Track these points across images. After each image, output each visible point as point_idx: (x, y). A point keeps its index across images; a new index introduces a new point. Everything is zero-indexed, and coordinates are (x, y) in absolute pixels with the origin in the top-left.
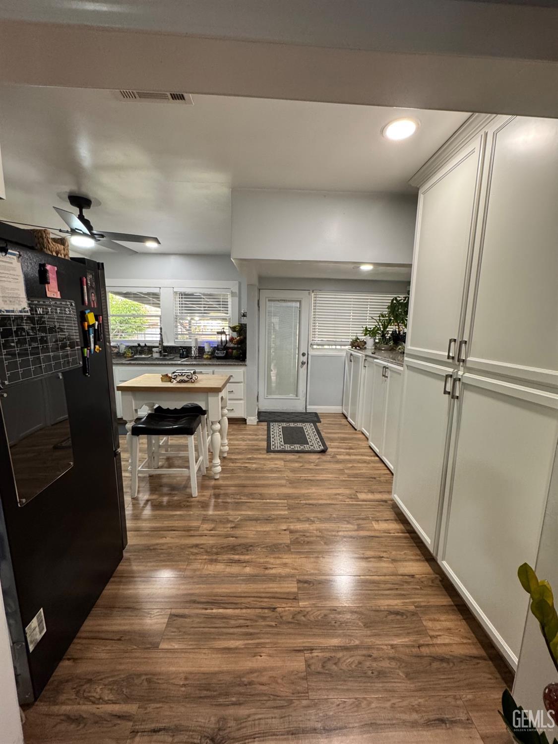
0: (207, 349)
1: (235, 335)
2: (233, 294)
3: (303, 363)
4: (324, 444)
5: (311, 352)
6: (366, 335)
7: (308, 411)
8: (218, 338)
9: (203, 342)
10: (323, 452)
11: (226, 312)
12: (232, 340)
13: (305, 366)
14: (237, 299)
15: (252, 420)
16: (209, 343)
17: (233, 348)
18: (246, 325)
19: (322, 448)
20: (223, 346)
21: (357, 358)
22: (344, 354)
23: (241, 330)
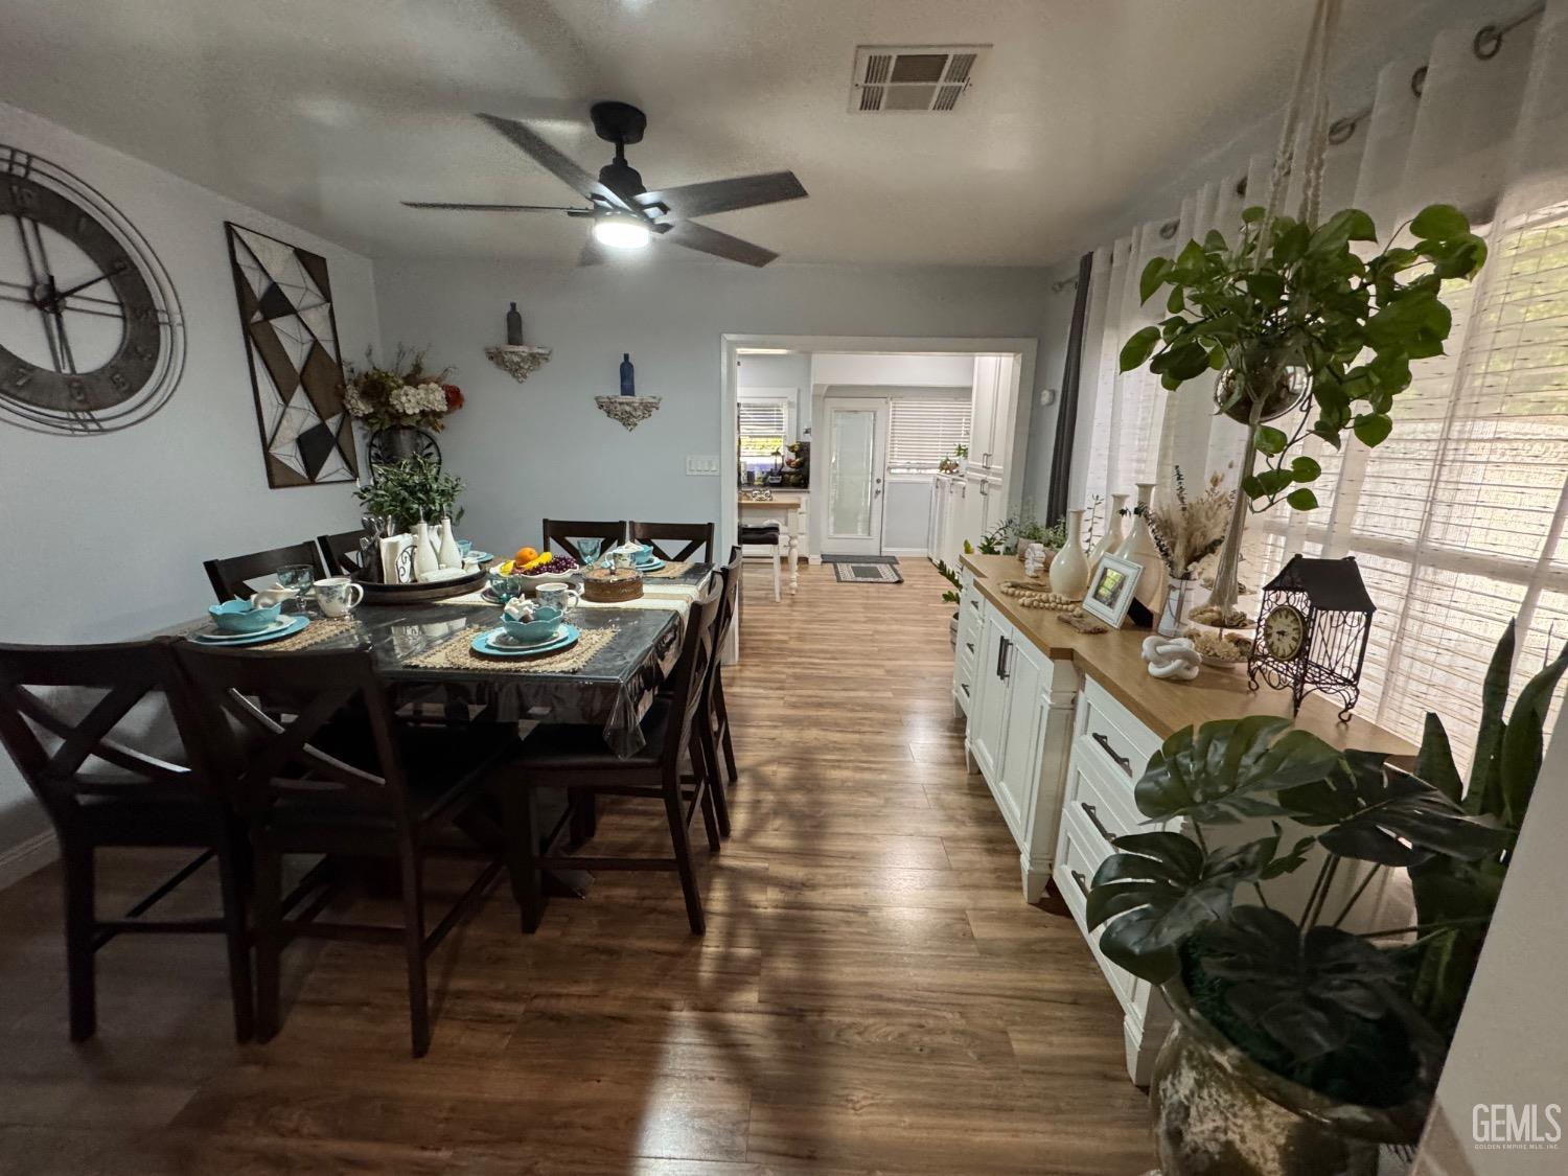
0: (757, 475)
1: (792, 456)
2: (790, 404)
3: (878, 492)
4: (898, 575)
5: (888, 478)
6: (959, 454)
7: (884, 554)
8: (771, 461)
9: (753, 466)
10: (899, 582)
11: (780, 426)
12: (789, 463)
13: (880, 495)
14: (794, 412)
15: (815, 560)
16: (761, 466)
17: (790, 473)
18: (809, 444)
19: (897, 579)
20: (777, 472)
21: (943, 484)
22: (931, 480)
23: (802, 451)
